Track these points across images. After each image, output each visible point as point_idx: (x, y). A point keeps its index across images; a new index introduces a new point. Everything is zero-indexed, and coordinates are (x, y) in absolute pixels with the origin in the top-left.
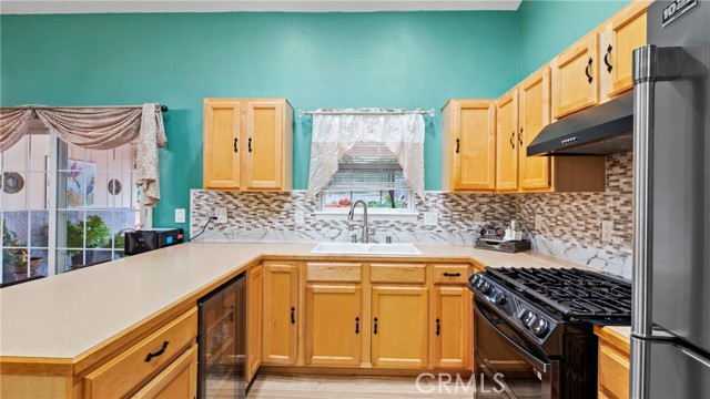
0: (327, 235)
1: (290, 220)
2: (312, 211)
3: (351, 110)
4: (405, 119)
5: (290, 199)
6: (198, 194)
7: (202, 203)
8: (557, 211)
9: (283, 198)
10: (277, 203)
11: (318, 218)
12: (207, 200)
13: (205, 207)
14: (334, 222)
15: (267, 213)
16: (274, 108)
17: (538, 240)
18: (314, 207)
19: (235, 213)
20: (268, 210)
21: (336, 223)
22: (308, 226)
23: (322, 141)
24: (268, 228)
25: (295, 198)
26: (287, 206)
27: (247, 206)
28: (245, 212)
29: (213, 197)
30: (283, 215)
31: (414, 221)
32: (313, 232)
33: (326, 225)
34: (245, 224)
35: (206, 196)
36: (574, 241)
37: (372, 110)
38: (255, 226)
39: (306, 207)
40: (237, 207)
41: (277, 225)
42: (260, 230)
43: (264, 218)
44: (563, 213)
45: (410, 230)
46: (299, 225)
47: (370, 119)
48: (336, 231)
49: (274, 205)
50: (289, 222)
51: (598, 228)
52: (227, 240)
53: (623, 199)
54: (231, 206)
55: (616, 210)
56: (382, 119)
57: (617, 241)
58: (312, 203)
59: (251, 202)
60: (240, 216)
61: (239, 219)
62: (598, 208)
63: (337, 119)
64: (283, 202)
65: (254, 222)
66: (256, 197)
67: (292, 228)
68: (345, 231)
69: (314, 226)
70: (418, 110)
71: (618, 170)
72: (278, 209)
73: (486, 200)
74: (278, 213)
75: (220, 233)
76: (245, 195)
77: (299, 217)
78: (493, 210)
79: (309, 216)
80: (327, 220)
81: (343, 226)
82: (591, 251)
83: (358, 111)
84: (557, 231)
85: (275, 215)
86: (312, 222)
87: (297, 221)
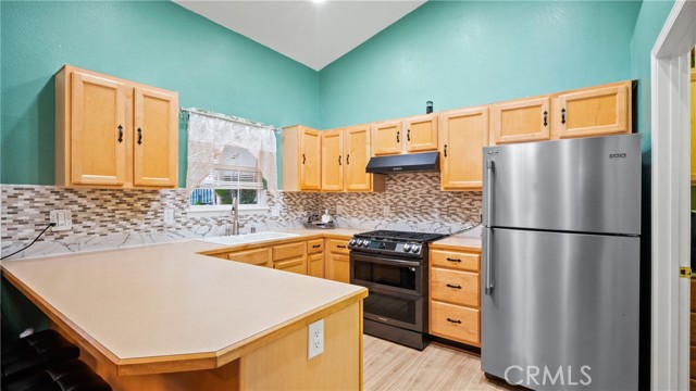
0: (198, 232)
1: (159, 220)
2: (183, 209)
3: (222, 116)
4: (263, 131)
5: (158, 197)
6: (12, 192)
7: (20, 204)
8: (354, 202)
9: (150, 196)
10: (143, 203)
11: (189, 216)
12: (31, 200)
13: (27, 210)
14: (205, 219)
15: (129, 213)
16: (168, 101)
17: (339, 220)
18: (184, 206)
19: (80, 216)
20: (132, 210)
21: (207, 220)
22: (179, 225)
23: (196, 139)
24: (131, 231)
25: (165, 196)
26: (154, 205)
27: (101, 207)
28: (97, 214)
29: (42, 196)
30: (150, 215)
31: (266, 214)
32: (184, 231)
33: (197, 222)
34: (98, 229)
35: (28, 195)
36: (366, 218)
37: (240, 120)
38: (113, 231)
39: (177, 205)
40: (85, 208)
41: (143, 226)
42: (121, 234)
43: (125, 219)
44: (358, 203)
45: (263, 221)
46: (168, 224)
47: (238, 127)
48: (207, 227)
49: (138, 205)
50: (158, 222)
51: (380, 210)
52: (70, 253)
53: (395, 195)
54: (76, 207)
55: (391, 201)
56: (247, 128)
57: (391, 215)
58: (183, 201)
59: (106, 201)
60: (89, 219)
61: (89, 223)
62: (381, 200)
63: (211, 121)
64: (150, 200)
65: (110, 225)
66: (114, 196)
67: (161, 228)
68: (215, 226)
69: (185, 224)
70: (271, 127)
71: (392, 182)
72: (143, 209)
73: (305, 197)
74: (145, 213)
75: (57, 244)
76: (97, 194)
77: (168, 217)
78: (308, 203)
79: (179, 214)
80: (198, 217)
81: (212, 222)
82: (377, 222)
83: (228, 118)
84: (355, 214)
85: (140, 215)
86: (183, 220)
87: (166, 221)
